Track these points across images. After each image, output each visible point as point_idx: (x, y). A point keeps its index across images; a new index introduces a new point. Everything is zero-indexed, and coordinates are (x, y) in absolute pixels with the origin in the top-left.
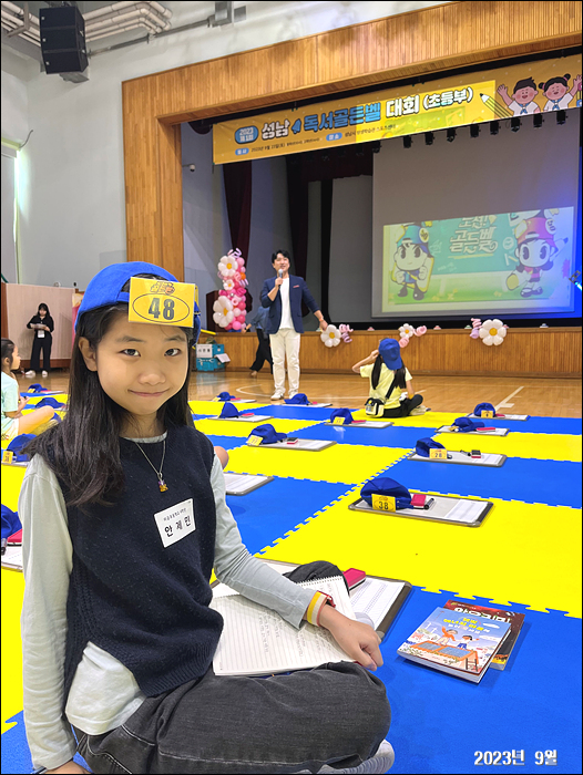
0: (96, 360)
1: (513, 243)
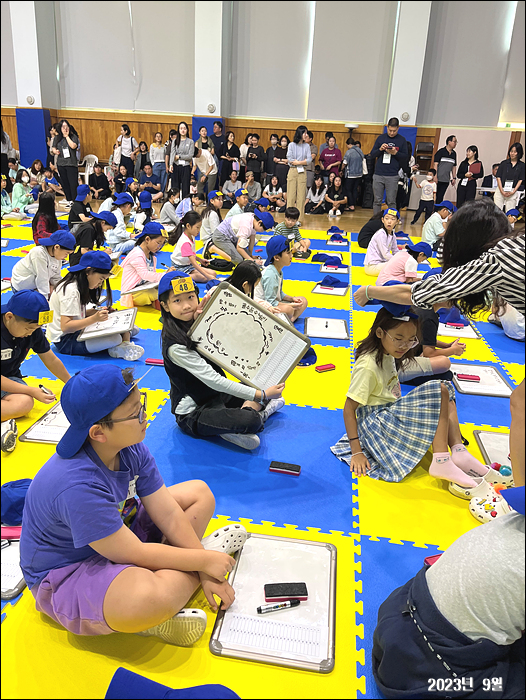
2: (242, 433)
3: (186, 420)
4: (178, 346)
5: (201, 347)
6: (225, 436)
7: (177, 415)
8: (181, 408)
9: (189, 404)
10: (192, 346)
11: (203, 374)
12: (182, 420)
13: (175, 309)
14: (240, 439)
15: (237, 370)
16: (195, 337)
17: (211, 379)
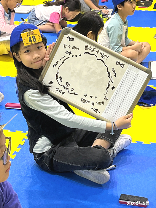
0: (20, 58)
2: (94, 169)
3: (43, 158)
4: (33, 91)
5: (52, 90)
6: (78, 172)
7: (35, 154)
8: (38, 148)
9: (45, 143)
10: (44, 90)
11: (57, 114)
12: (40, 158)
13: (26, 59)
14: (91, 175)
15: (87, 107)
16: (46, 82)
17: (65, 117)
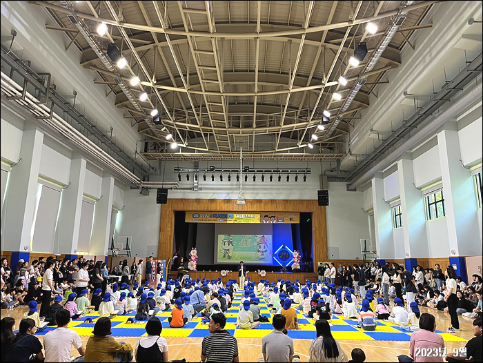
1: (256, 244)
